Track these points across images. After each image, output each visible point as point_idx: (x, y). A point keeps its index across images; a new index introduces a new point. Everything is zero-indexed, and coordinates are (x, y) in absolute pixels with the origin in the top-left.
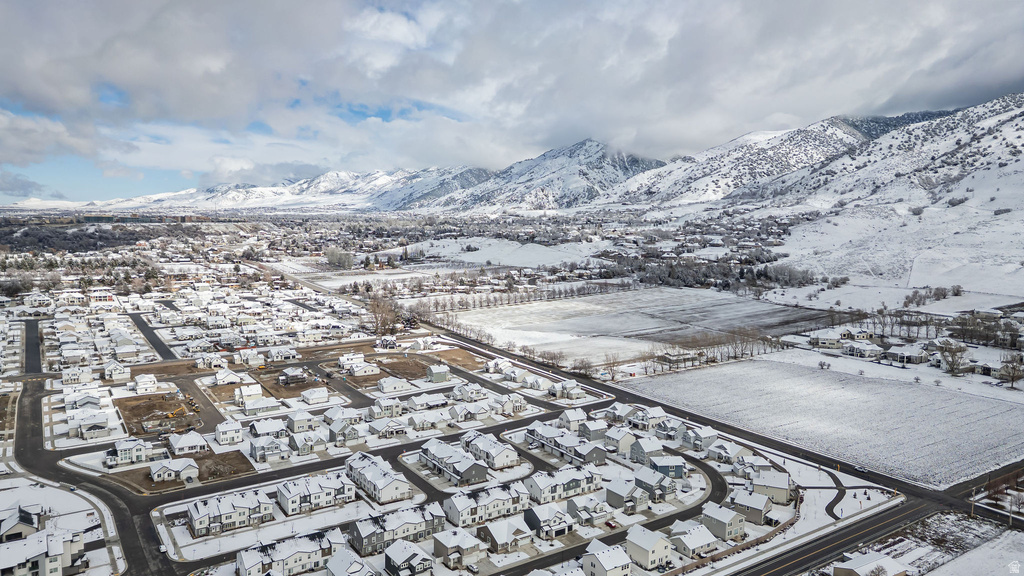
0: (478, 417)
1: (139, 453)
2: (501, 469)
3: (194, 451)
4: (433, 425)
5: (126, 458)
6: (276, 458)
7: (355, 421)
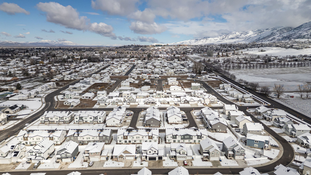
0: (190, 103)
1: (71, 96)
2: (171, 124)
3: (87, 98)
4: (168, 103)
5: (67, 97)
6: (103, 104)
7: (145, 97)
